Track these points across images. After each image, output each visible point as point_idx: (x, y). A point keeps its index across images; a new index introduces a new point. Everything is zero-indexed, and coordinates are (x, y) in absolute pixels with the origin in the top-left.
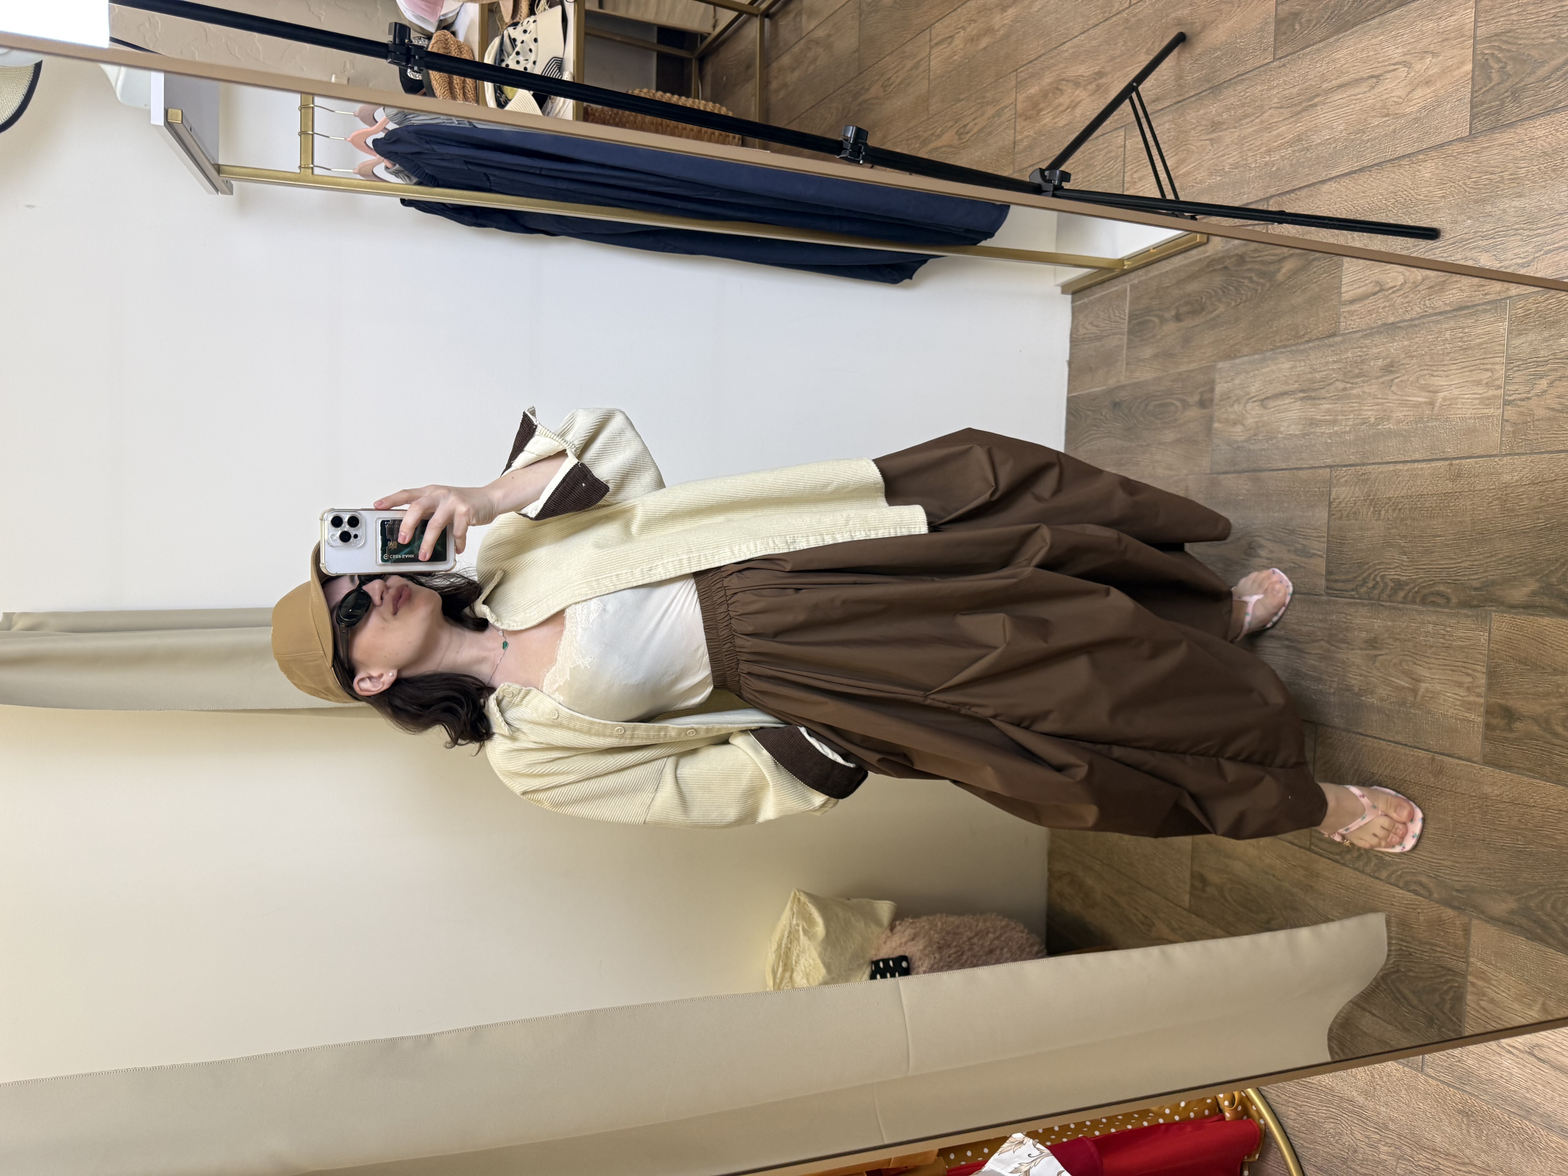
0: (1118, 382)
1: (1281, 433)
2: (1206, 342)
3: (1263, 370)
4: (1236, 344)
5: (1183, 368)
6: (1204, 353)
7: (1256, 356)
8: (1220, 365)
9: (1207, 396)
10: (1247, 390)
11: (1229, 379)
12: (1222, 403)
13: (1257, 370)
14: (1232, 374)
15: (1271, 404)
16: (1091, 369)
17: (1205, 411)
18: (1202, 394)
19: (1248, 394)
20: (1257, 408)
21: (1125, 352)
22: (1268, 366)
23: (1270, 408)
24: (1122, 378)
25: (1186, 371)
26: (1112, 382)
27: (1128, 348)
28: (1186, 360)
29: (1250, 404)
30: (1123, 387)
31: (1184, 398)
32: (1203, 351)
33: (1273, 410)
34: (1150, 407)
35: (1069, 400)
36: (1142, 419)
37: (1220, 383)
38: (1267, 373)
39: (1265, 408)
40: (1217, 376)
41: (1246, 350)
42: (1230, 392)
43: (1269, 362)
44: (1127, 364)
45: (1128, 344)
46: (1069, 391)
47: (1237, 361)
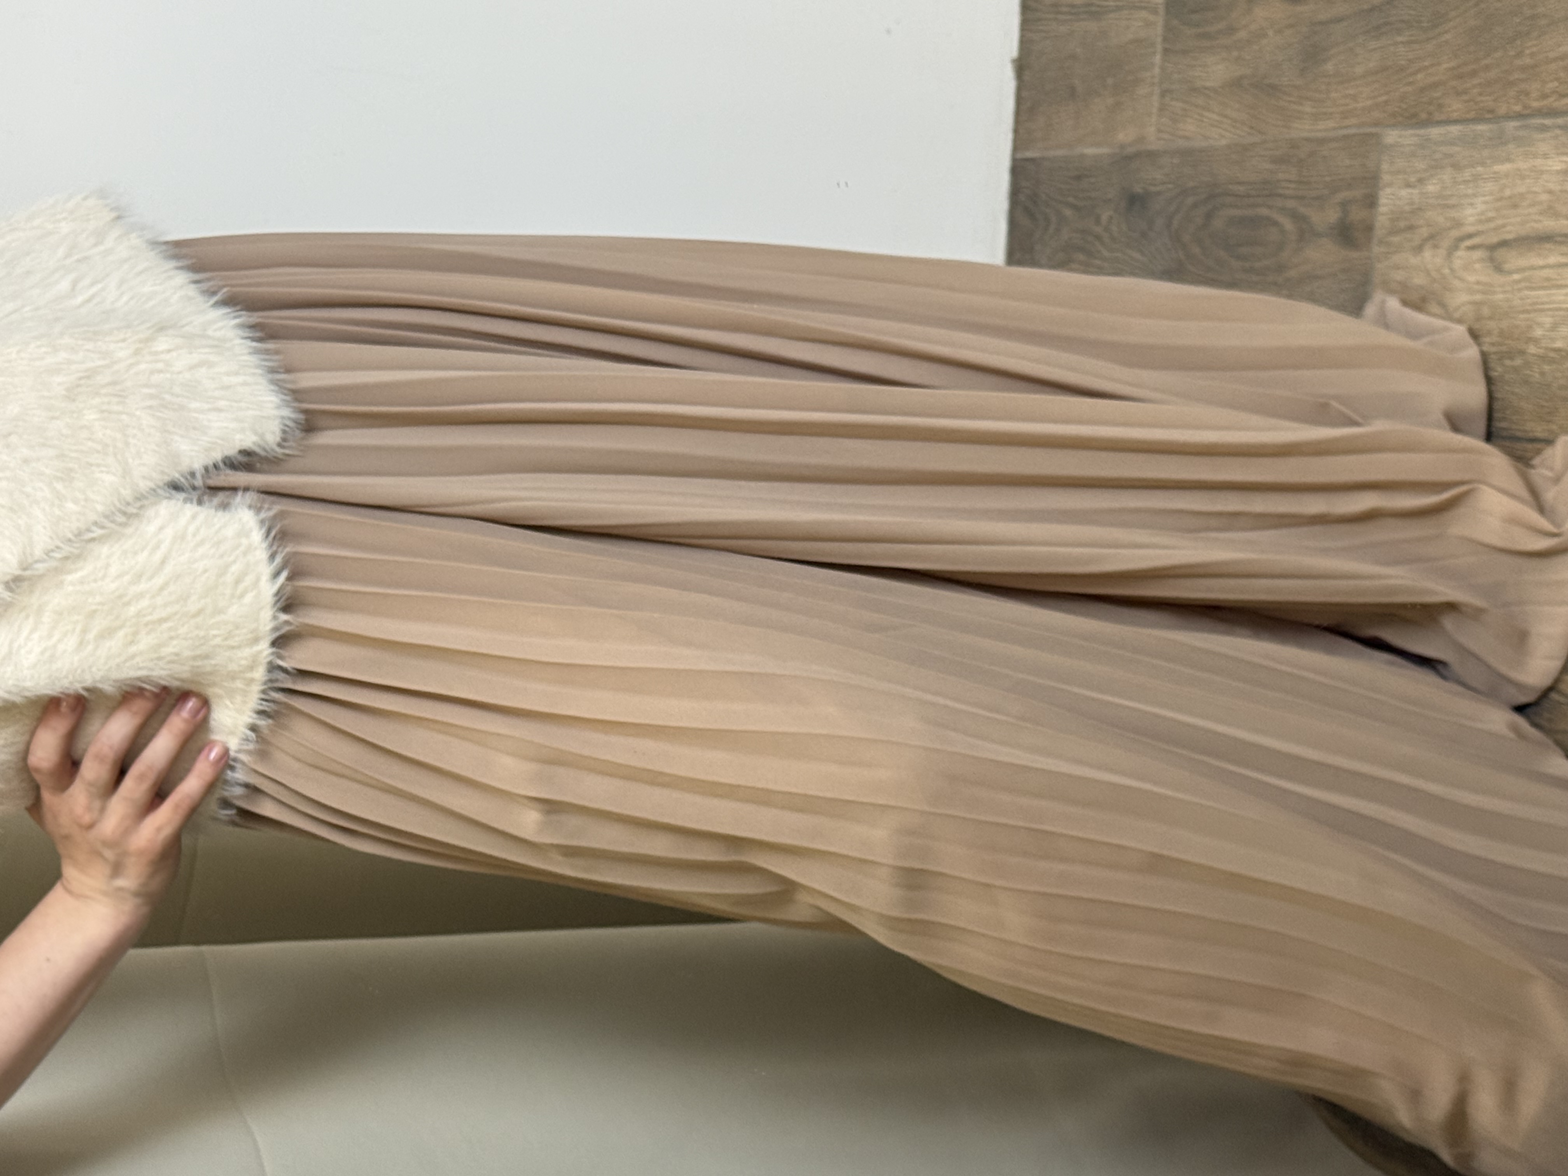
0: (1141, 139)
1: (1536, 341)
2: (1359, 70)
3: (1497, 168)
4: (1435, 85)
5: (1302, 129)
6: (1354, 98)
7: (1481, 128)
8: (1392, 136)
9: (1357, 214)
10: (1453, 214)
11: (1413, 179)
12: (1395, 239)
13: (1483, 164)
14: (1420, 165)
15: (1514, 260)
16: (1072, 93)
17: (1355, 254)
18: (1344, 205)
19: (1458, 224)
20: (1477, 266)
21: (1158, 59)
22: (1508, 160)
23: (1510, 273)
24: (1151, 131)
25: (1307, 140)
26: (1125, 136)
27: (1166, 51)
28: (1308, 108)
29: (1460, 253)
30: (1152, 155)
31: (1302, 210)
32: (1351, 92)
33: (1516, 277)
34: (1218, 223)
35: (1018, 169)
36: (1196, 250)
37: (1390, 185)
38: (1507, 175)
39: (1499, 269)
40: (1385, 166)
41: (1456, 106)
42: (1412, 212)
43: (1511, 146)
44: (1163, 94)
45: (1165, 39)
46: (1018, 145)
47: (1435, 132)
